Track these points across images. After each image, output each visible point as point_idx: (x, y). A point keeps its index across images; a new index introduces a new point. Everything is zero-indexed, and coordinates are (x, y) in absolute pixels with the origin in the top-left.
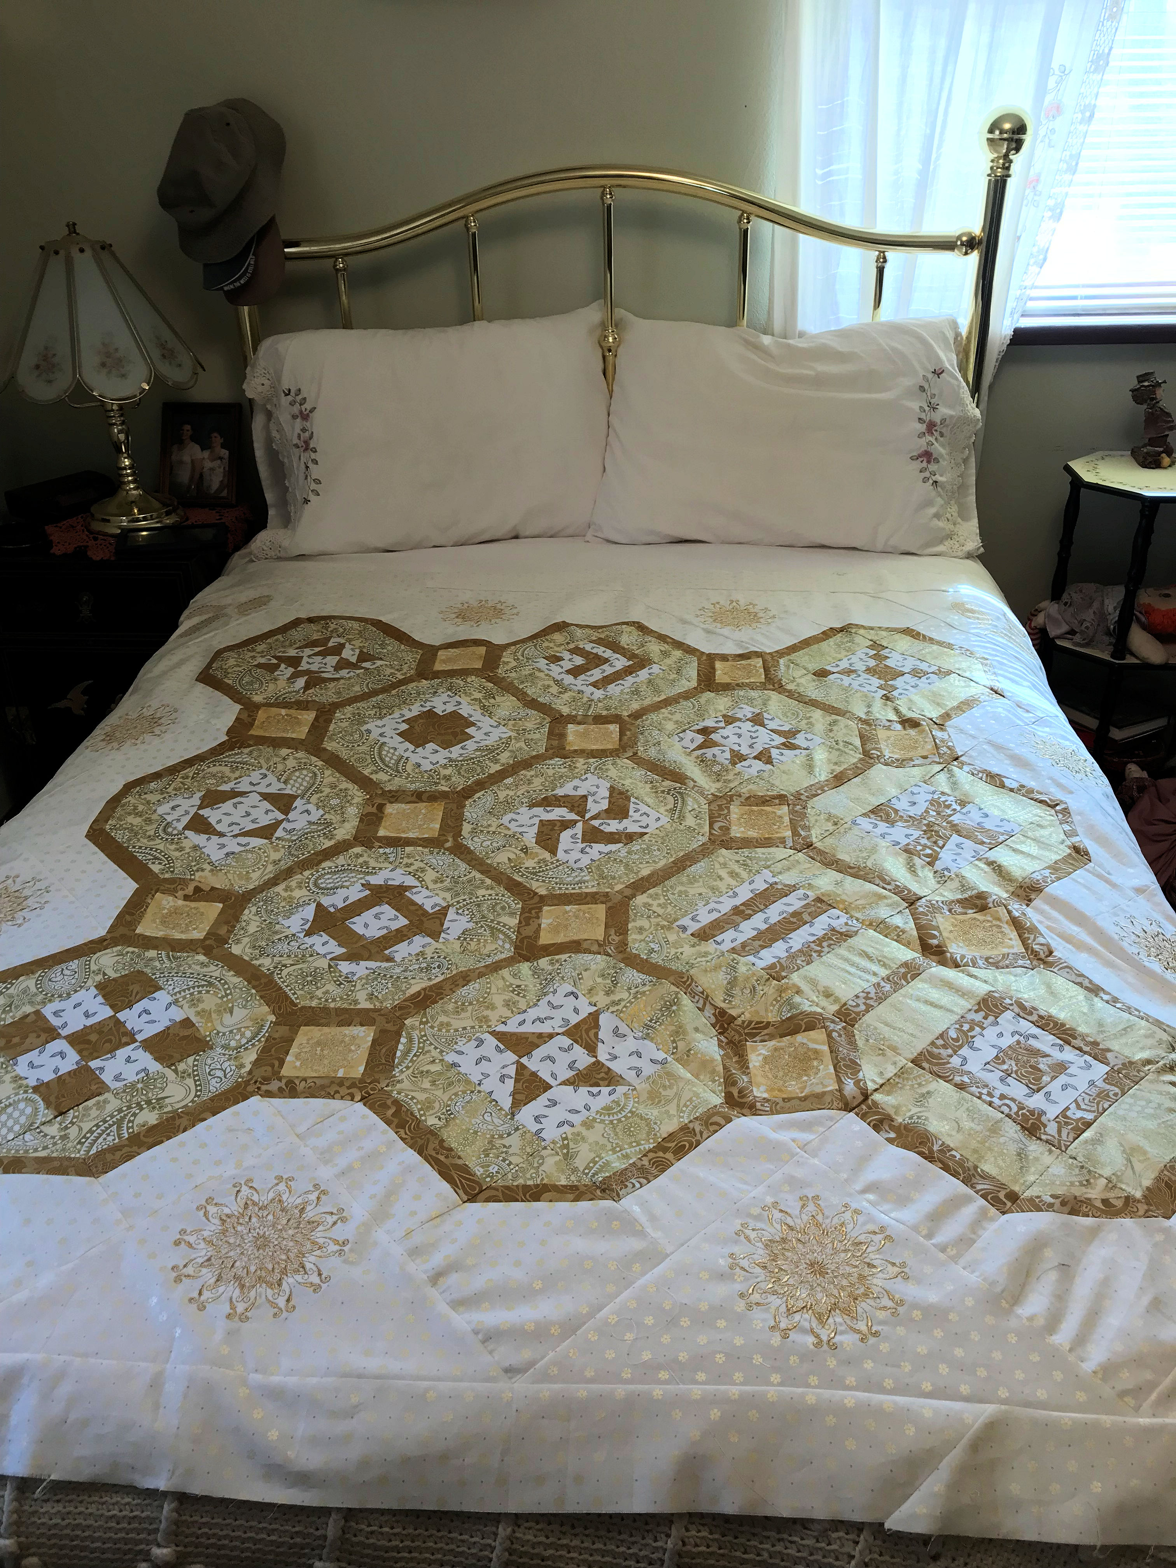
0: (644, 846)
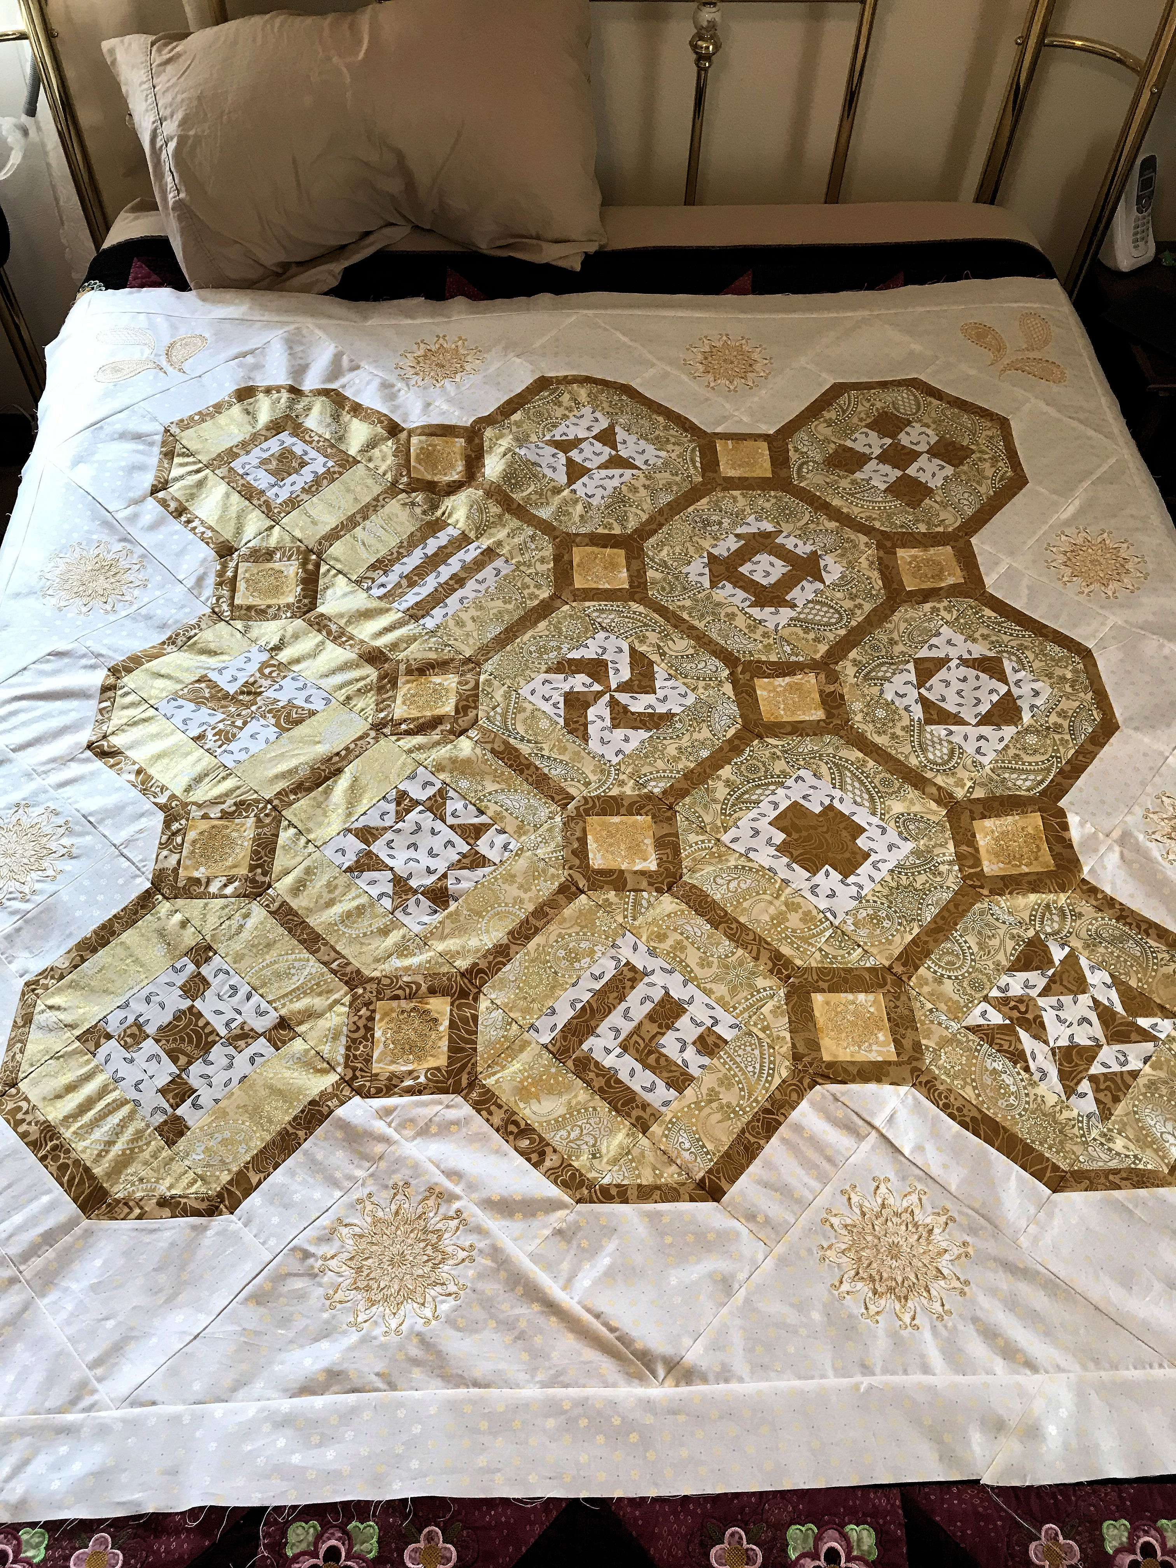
0: (545, 656)
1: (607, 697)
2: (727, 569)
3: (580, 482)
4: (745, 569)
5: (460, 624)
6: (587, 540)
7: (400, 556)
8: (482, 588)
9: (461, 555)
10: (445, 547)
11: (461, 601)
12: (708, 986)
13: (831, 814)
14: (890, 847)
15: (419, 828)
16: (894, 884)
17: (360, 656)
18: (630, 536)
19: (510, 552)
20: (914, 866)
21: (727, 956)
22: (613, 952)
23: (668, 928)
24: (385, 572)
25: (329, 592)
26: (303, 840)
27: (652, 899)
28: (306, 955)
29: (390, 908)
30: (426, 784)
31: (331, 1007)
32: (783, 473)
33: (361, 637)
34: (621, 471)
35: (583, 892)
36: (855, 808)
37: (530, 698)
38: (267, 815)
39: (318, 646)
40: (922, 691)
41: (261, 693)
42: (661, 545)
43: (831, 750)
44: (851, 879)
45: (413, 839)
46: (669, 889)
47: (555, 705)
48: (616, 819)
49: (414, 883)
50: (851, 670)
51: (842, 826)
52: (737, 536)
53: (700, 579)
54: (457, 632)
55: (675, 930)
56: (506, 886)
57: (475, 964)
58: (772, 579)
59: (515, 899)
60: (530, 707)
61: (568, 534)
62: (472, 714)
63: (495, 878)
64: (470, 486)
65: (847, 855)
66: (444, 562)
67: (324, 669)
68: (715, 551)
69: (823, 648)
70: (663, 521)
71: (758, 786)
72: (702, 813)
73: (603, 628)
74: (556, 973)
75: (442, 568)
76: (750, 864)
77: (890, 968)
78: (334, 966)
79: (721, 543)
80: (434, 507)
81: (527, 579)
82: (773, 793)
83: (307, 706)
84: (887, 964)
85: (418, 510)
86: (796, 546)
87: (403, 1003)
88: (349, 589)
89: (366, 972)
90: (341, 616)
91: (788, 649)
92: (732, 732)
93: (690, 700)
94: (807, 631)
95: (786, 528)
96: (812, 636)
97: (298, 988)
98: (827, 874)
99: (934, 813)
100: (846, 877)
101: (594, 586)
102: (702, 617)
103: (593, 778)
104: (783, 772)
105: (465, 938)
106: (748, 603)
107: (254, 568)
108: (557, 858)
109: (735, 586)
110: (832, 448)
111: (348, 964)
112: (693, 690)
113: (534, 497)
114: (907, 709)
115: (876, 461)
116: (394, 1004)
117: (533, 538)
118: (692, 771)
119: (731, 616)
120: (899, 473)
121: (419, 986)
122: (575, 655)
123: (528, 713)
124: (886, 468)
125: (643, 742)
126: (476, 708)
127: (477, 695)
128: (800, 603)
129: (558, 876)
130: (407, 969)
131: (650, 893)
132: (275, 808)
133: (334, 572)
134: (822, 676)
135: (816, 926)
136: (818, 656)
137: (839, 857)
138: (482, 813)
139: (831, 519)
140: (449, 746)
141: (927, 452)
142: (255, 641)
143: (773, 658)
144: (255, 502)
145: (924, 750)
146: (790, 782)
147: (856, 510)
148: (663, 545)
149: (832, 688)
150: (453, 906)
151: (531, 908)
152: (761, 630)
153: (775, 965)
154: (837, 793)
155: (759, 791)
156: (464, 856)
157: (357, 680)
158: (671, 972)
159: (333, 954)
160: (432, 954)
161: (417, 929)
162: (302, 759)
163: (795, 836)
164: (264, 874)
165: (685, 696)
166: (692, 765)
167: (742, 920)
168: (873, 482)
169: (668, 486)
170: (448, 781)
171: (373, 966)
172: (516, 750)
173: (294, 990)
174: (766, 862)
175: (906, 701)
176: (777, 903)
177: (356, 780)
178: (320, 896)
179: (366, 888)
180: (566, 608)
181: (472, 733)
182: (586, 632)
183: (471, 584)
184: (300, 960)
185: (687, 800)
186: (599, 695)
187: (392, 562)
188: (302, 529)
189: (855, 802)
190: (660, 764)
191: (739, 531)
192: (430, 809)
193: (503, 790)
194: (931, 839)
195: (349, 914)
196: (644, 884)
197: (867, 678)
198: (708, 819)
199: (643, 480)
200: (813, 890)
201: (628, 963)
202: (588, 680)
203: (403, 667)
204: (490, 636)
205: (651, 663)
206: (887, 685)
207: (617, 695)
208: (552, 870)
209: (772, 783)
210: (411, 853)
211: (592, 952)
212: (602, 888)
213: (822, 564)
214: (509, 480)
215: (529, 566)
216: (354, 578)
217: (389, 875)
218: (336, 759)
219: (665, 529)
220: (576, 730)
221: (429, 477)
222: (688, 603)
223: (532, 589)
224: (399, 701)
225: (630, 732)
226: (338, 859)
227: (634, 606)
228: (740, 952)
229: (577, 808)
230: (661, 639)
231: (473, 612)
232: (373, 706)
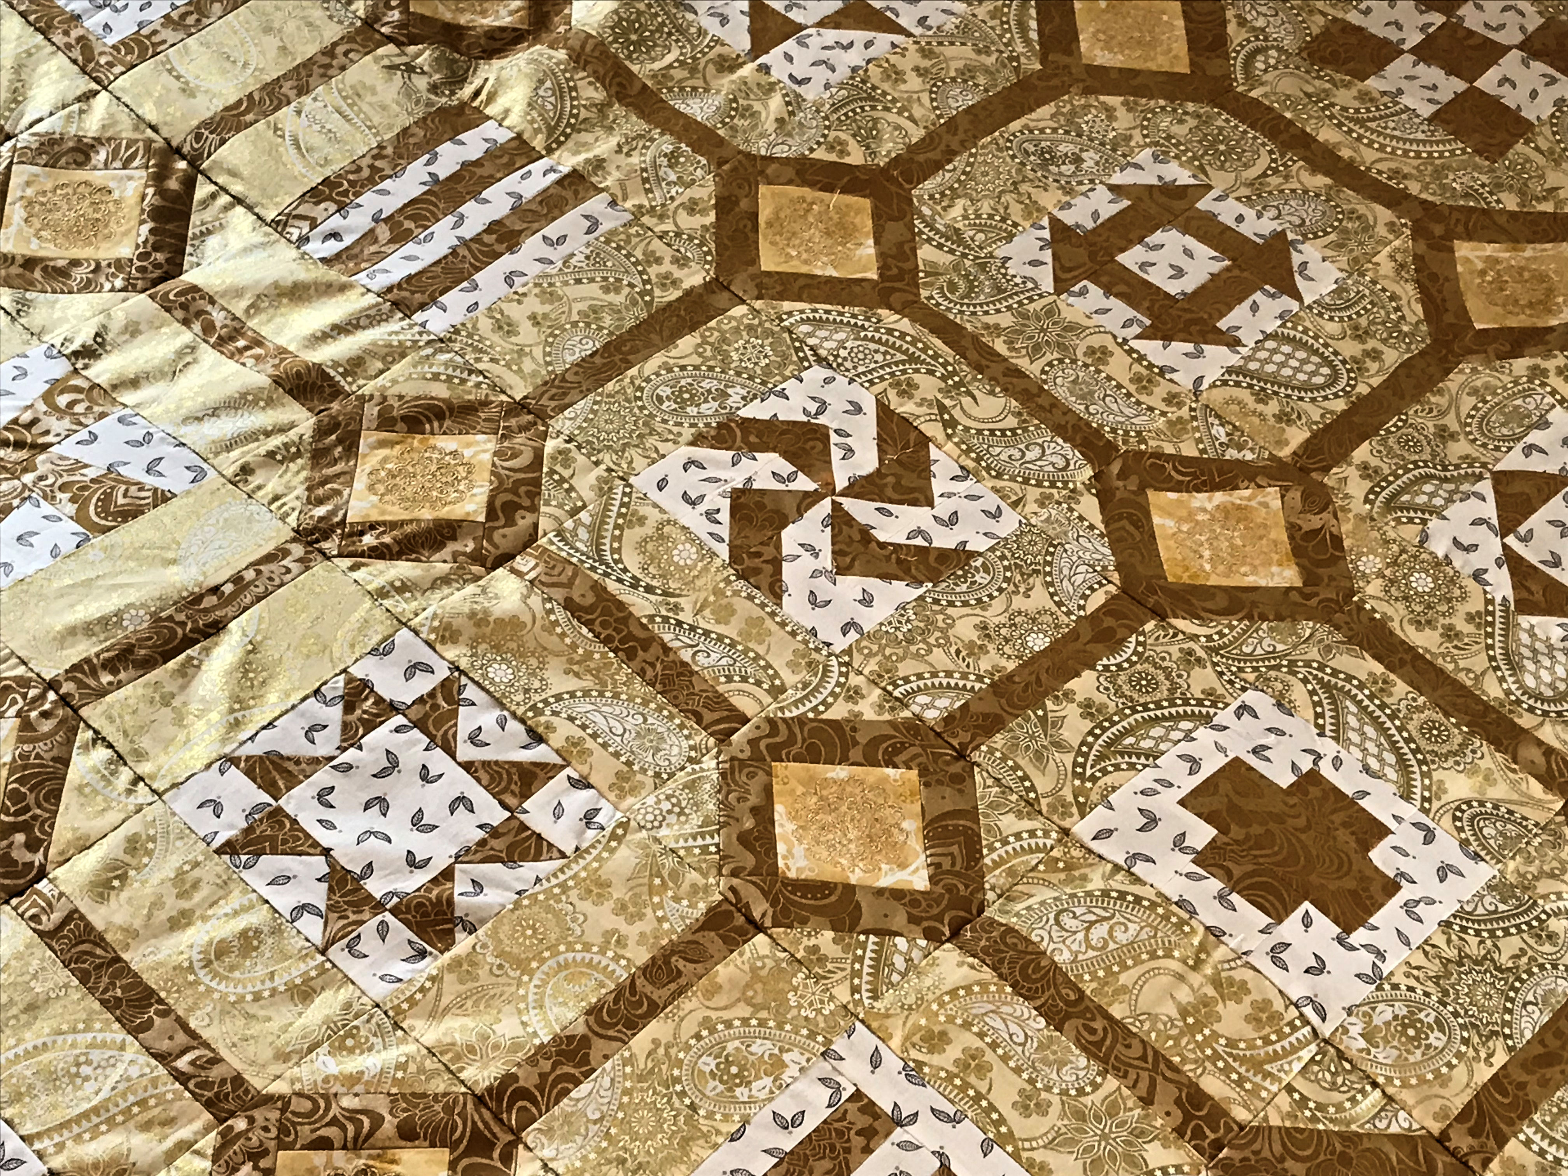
0: (692, 410)
1: (825, 507)
2: (1092, 256)
3: (777, 52)
4: (1130, 258)
5: (505, 327)
6: (790, 172)
7: (375, 177)
8: (557, 254)
9: (511, 182)
10: (477, 163)
11: (509, 280)
12: (1039, 1156)
13: (1315, 792)
14: (1444, 872)
15: (392, 764)
16: (1452, 954)
17: (277, 381)
18: (884, 171)
19: (622, 184)
20: (1494, 916)
21: (1081, 1092)
22: (824, 1068)
23: (951, 1019)
24: (341, 208)
25: (212, 242)
26: (125, 775)
27: (916, 954)
28: (118, 1034)
29: (318, 938)
30: (414, 669)
31: (170, 1158)
32: (1214, 68)
33: (281, 341)
34: (868, 35)
35: (760, 928)
36: (1366, 782)
37: (655, 495)
38: (45, 715)
39: (180, 354)
40: (1511, 540)
41: (45, 447)
42: (948, 196)
43: (1313, 654)
44: (1360, 936)
45: (379, 787)
46: (955, 934)
47: (711, 516)
48: (841, 772)
49: (376, 887)
50: (1357, 487)
51: (1338, 818)
52: (1112, 188)
53: (1030, 271)
54: (498, 343)
55: (967, 1025)
56: (586, 906)
57: (509, 1079)
58: (1189, 284)
59: (608, 934)
60: (654, 516)
61: (748, 155)
62: (524, 522)
63: (563, 886)
64: (536, 41)
65: (1350, 883)
66: (475, 194)
67: (191, 405)
68: (1068, 218)
69: (1297, 436)
70: (955, 146)
71: (1156, 720)
72: (1031, 771)
73: (820, 360)
74: (693, 1107)
75: (469, 208)
76: (1137, 889)
77: (1442, 1139)
78: (182, 1063)
79: (1079, 201)
80: (457, 80)
81: (656, 245)
82: (1188, 737)
83: (150, 481)
84: (1436, 1128)
85: (421, 83)
86: (1240, 219)
87: (339, 1157)
88: (258, 238)
89: (257, 1082)
90: (238, 293)
91: (1220, 432)
92: (1097, 600)
93: (1009, 524)
94: (1262, 397)
95: (1220, 180)
96: (1272, 407)
97: (96, 1110)
98: (1307, 921)
99: (1539, 804)
100: (1348, 930)
101: (804, 269)
102: (1036, 351)
103: (789, 678)
104: (1209, 693)
105: (488, 1019)
106: (1136, 330)
107: (48, 178)
108: (704, 849)
109: (1108, 293)
110: (1317, 24)
111: (216, 1060)
112: (1015, 505)
113: (678, 74)
114: (1478, 576)
115: (1410, 58)
116: (319, 1157)
117: (673, 158)
118: (1010, 677)
119: (1100, 355)
120: (1460, 85)
121: (377, 1120)
122: (757, 411)
123: (648, 529)
124: (1433, 74)
125: (903, 607)
126: (534, 509)
127: (537, 483)
128: (1249, 338)
129: (706, 888)
130: (353, 1080)
131: (911, 941)
132: (64, 700)
133: (224, 199)
134: (1295, 495)
135: (1281, 1036)
136: (1285, 453)
137: (1333, 886)
138: (538, 739)
139: (1315, 168)
140: (470, 589)
141: (1521, 47)
142: (36, 334)
143: (1189, 450)
144: (58, 38)
145: (1515, 668)
146: (1225, 717)
147: (1369, 155)
148: (955, 195)
149: (1315, 522)
150: (463, 943)
151: (642, 956)
152: (1162, 389)
153: (1188, 1118)
154: (1328, 747)
155: (1157, 731)
156: (495, 832)
157: (268, 434)
158: (954, 1120)
159: (181, 1038)
160: (411, 1048)
161: (379, 990)
162: (133, 596)
163: (1237, 832)
164: (32, 845)
165: (996, 515)
166: (1011, 666)
167: (1117, 1011)
168: (1406, 100)
169: (967, 73)
170: (464, 664)
171: (275, 1068)
172: (621, 606)
173: (85, 1115)
174: (1174, 888)
175: (1476, 560)
176: (1196, 979)
177: (253, 649)
178: (157, 904)
179: (266, 892)
180: (739, 310)
181: (523, 563)
182: (783, 365)
183: (532, 245)
184: (104, 1045)
185: (999, 740)
186: (808, 500)
187: (360, 186)
188: (159, 103)
189: (1367, 769)
190: (938, 656)
191: (1118, 178)
192: (419, 724)
193: (586, 693)
194: (1529, 860)
195: (221, 950)
196: (899, 920)
197: (1390, 505)
198: (1043, 783)
199: (913, 58)
200: (1277, 953)
201: (858, 1095)
202: (786, 468)
203: (371, 411)
204: (569, 359)
205: (924, 441)
206: (1434, 523)
207: (849, 504)
208: (693, 876)
209: (1185, 716)
210: (373, 819)
211: (777, 1065)
212: (804, 922)
213: (1296, 259)
214: (625, 33)
215: (662, 217)
216: (271, 214)
217: (320, 865)
218: (210, 601)
219: (959, 162)
220: (757, 571)
221: (448, 16)
222: (1006, 320)
223: (667, 267)
224: (361, 482)
225: (874, 584)
226: (205, 822)
227: (889, 317)
228: (1112, 1083)
229: (753, 743)
230: (946, 391)
231: (533, 305)
232: (301, 491)
